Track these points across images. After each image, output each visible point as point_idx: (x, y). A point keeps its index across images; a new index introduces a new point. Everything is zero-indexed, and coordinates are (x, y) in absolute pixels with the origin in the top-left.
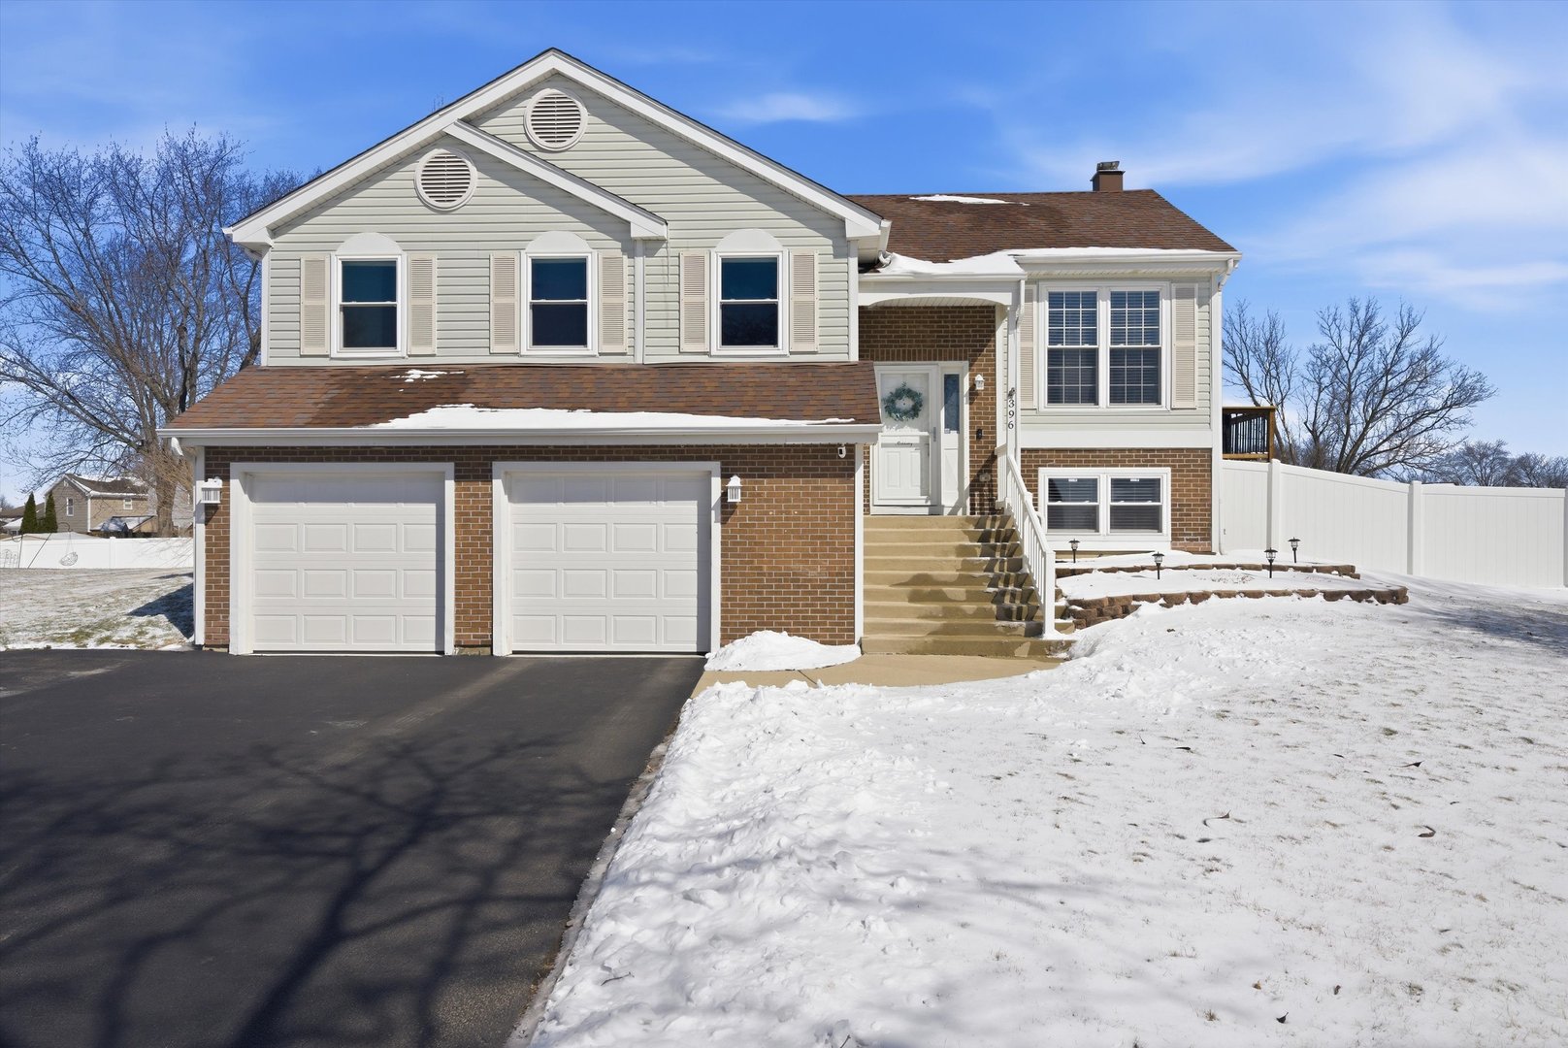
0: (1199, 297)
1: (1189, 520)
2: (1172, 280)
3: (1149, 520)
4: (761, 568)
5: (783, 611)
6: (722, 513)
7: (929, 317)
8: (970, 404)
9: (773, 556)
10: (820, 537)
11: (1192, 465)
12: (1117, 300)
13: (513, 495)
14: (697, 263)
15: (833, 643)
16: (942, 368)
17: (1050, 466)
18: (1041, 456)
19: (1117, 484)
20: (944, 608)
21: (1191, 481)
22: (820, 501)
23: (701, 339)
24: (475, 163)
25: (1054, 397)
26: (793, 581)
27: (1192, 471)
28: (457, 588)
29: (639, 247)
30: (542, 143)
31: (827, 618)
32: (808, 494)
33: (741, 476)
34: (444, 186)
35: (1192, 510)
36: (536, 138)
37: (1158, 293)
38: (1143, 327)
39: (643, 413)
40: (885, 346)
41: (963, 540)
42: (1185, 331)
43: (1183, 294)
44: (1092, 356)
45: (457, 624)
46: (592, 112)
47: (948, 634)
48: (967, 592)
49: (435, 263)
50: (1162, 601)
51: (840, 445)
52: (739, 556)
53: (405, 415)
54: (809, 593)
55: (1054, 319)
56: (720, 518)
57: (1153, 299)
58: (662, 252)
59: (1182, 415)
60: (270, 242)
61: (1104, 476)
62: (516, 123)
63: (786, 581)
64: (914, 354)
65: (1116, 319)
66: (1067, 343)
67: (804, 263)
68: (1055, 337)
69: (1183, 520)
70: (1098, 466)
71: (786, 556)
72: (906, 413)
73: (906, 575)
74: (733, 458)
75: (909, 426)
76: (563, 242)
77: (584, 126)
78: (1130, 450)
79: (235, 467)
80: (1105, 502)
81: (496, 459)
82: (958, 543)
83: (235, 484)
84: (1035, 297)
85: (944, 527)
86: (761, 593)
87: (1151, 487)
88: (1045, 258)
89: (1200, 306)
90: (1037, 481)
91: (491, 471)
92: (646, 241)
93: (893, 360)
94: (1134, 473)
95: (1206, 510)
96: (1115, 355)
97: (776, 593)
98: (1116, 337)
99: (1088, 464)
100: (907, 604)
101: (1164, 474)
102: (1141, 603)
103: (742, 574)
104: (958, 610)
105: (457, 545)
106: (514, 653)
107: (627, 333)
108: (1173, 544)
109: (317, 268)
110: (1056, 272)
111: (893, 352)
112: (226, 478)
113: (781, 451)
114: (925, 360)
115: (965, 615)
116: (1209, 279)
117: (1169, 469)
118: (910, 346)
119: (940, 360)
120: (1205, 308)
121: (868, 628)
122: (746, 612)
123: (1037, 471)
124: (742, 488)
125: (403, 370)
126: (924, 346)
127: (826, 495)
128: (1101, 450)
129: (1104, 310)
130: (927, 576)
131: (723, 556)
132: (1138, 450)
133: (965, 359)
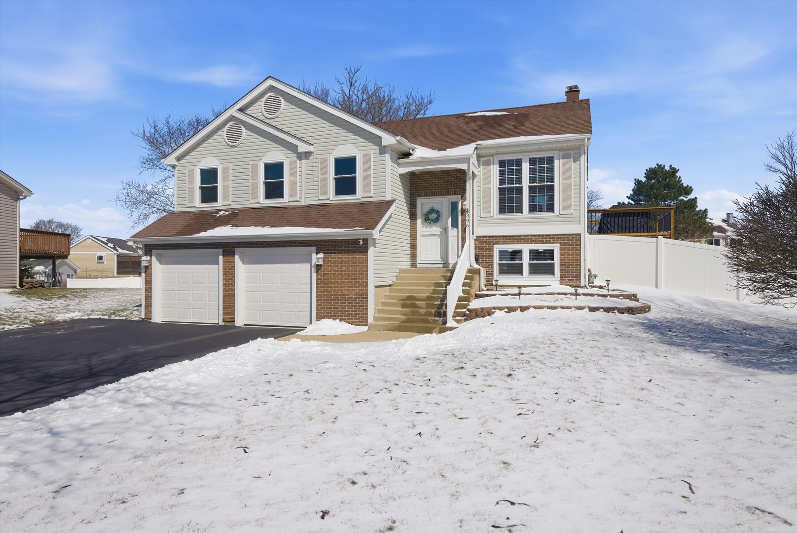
0: (574, 157)
1: (569, 270)
2: (560, 150)
3: (549, 270)
4: (331, 292)
5: (339, 311)
6: (317, 269)
7: (443, 176)
8: (462, 215)
9: (336, 287)
10: (354, 279)
11: (572, 243)
12: (532, 161)
13: (244, 262)
14: (324, 161)
15: (359, 325)
16: (449, 199)
17: (499, 244)
18: (495, 239)
19: (532, 252)
20: (412, 311)
21: (570, 250)
22: (354, 263)
23: (326, 193)
24: (244, 126)
25: (502, 210)
26: (343, 298)
27: (571, 245)
28: (223, 298)
29: (303, 156)
30: (267, 115)
31: (357, 314)
32: (349, 261)
33: (324, 253)
34: (234, 137)
35: (571, 265)
36: (265, 114)
37: (553, 157)
38: (545, 174)
39: (288, 227)
40: (424, 190)
41: (441, 279)
42: (566, 175)
43: (565, 157)
44: (520, 190)
45: (223, 313)
46: (286, 100)
47: (408, 322)
48: (426, 304)
49: (231, 168)
50: (506, 310)
51: (360, 239)
52: (323, 287)
53: (205, 231)
54: (350, 303)
55: (502, 173)
56: (315, 271)
57: (551, 160)
58: (312, 157)
59: (565, 218)
60: (177, 164)
61: (526, 249)
62: (258, 109)
63: (341, 298)
64: (436, 193)
65: (532, 171)
66: (508, 184)
67: (367, 158)
68: (502, 182)
69: (566, 270)
70: (523, 244)
71: (341, 287)
72: (433, 220)
73: (405, 296)
74: (321, 245)
75: (435, 226)
76: (275, 155)
77: (283, 107)
78: (539, 235)
79: (154, 252)
80: (526, 260)
81: (236, 247)
82: (435, 281)
83: (154, 258)
84: (492, 163)
85: (437, 274)
86: (331, 303)
87: (550, 254)
88: (492, 145)
89: (574, 162)
90: (493, 251)
91: (234, 252)
92: (306, 153)
93: (427, 196)
94: (541, 247)
95: (578, 265)
96: (531, 189)
97: (337, 303)
98: (532, 180)
99: (518, 243)
100: (400, 309)
101: (556, 247)
102: (496, 310)
103: (324, 295)
104: (418, 312)
105: (223, 281)
106: (245, 325)
107: (298, 192)
108: (560, 282)
109: (192, 173)
110: (501, 150)
111: (427, 192)
112: (151, 256)
113: (339, 242)
114: (441, 195)
115: (421, 315)
116: (579, 148)
117: (559, 244)
118: (435, 189)
119: (448, 195)
120: (578, 163)
121: (376, 319)
122: (325, 310)
123: (493, 246)
124: (324, 258)
125: (218, 211)
126: (441, 189)
127: (356, 261)
128: (524, 236)
129: (526, 167)
130: (413, 296)
131: (317, 287)
132: (543, 235)
133: (459, 194)
